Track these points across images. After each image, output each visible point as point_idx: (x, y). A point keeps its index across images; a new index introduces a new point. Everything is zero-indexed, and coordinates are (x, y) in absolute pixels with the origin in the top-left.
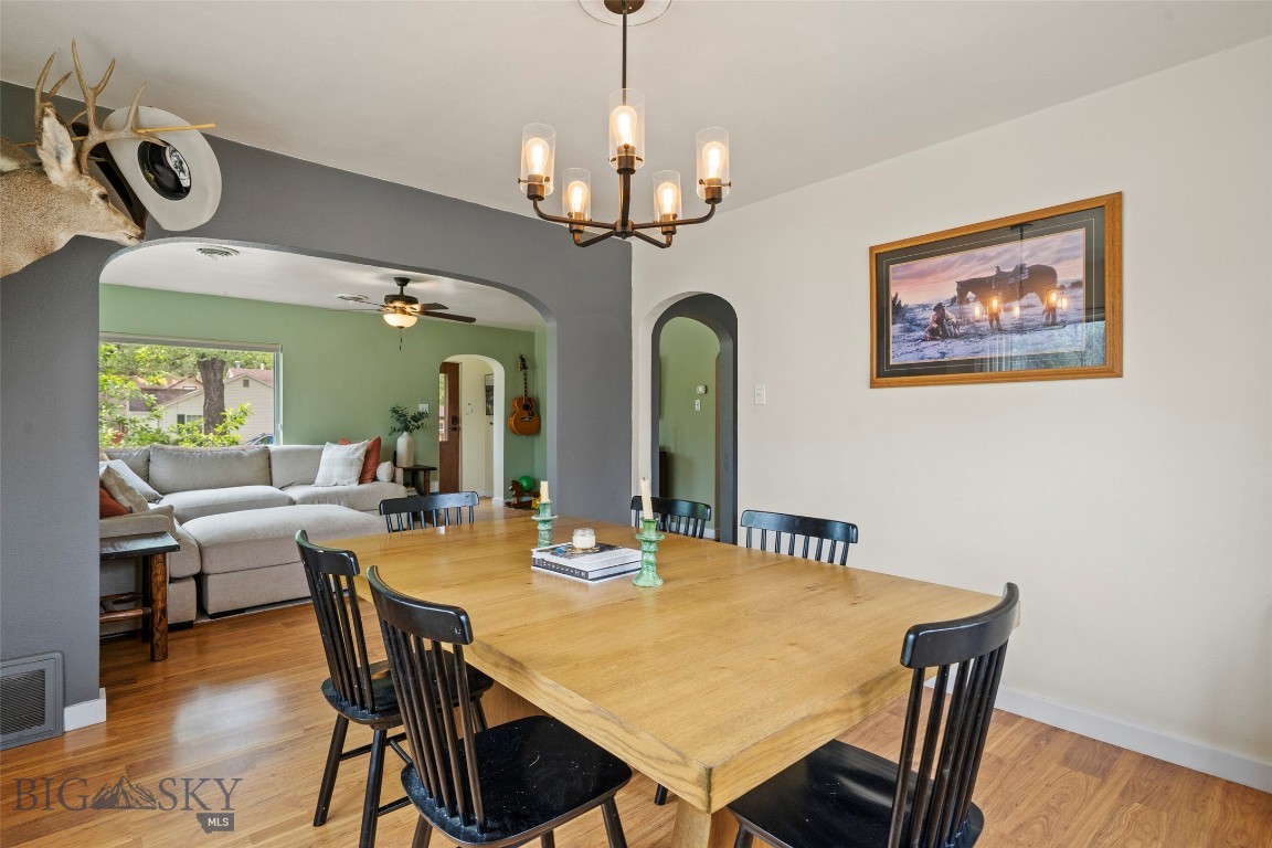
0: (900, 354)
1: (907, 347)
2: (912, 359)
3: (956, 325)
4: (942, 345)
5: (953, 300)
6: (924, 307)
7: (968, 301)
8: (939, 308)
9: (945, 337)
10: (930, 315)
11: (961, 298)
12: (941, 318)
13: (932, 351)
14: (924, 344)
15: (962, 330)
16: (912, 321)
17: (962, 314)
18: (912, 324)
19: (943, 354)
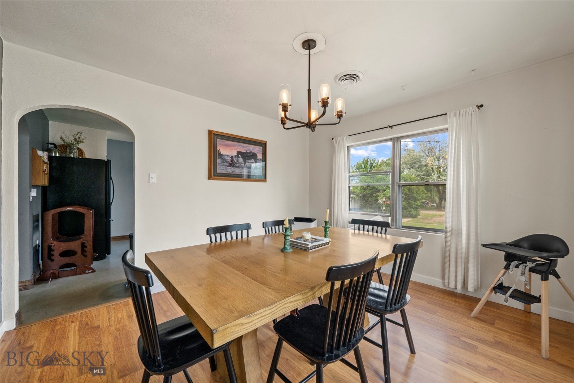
0: (220, 169)
1: (222, 167)
2: (224, 172)
3: (236, 164)
4: (232, 169)
5: (236, 156)
6: (228, 156)
7: (239, 157)
8: (232, 157)
9: (234, 166)
10: (229, 159)
11: (237, 156)
12: (232, 161)
13: (230, 170)
14: (228, 167)
15: (238, 165)
16: (224, 159)
17: (238, 161)
18: (224, 161)
19: (233, 172)
